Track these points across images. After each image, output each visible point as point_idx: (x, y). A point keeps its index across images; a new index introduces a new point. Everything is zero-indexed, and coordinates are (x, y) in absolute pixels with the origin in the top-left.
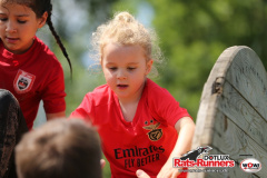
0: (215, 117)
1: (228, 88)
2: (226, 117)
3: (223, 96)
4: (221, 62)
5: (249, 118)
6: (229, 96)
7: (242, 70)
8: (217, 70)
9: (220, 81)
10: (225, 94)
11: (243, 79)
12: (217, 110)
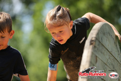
0: (92, 56)
1: (97, 42)
2: (96, 57)
3: (95, 47)
4: (94, 30)
5: (108, 57)
6: (98, 47)
7: (104, 34)
8: (92, 34)
9: (93, 39)
10: (96, 45)
11: (105, 38)
12: (92, 53)
